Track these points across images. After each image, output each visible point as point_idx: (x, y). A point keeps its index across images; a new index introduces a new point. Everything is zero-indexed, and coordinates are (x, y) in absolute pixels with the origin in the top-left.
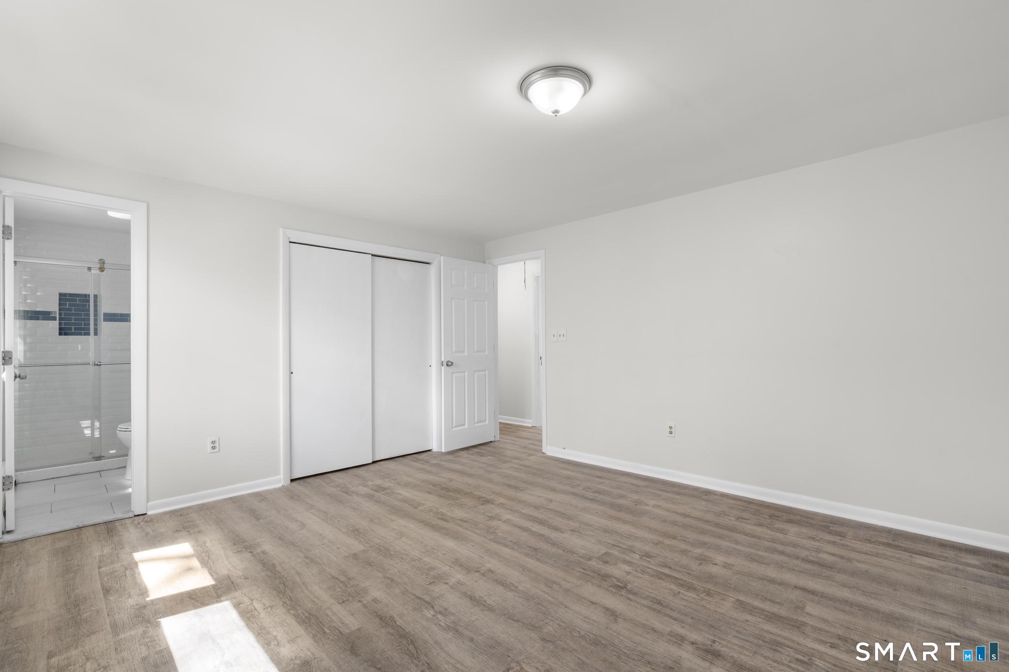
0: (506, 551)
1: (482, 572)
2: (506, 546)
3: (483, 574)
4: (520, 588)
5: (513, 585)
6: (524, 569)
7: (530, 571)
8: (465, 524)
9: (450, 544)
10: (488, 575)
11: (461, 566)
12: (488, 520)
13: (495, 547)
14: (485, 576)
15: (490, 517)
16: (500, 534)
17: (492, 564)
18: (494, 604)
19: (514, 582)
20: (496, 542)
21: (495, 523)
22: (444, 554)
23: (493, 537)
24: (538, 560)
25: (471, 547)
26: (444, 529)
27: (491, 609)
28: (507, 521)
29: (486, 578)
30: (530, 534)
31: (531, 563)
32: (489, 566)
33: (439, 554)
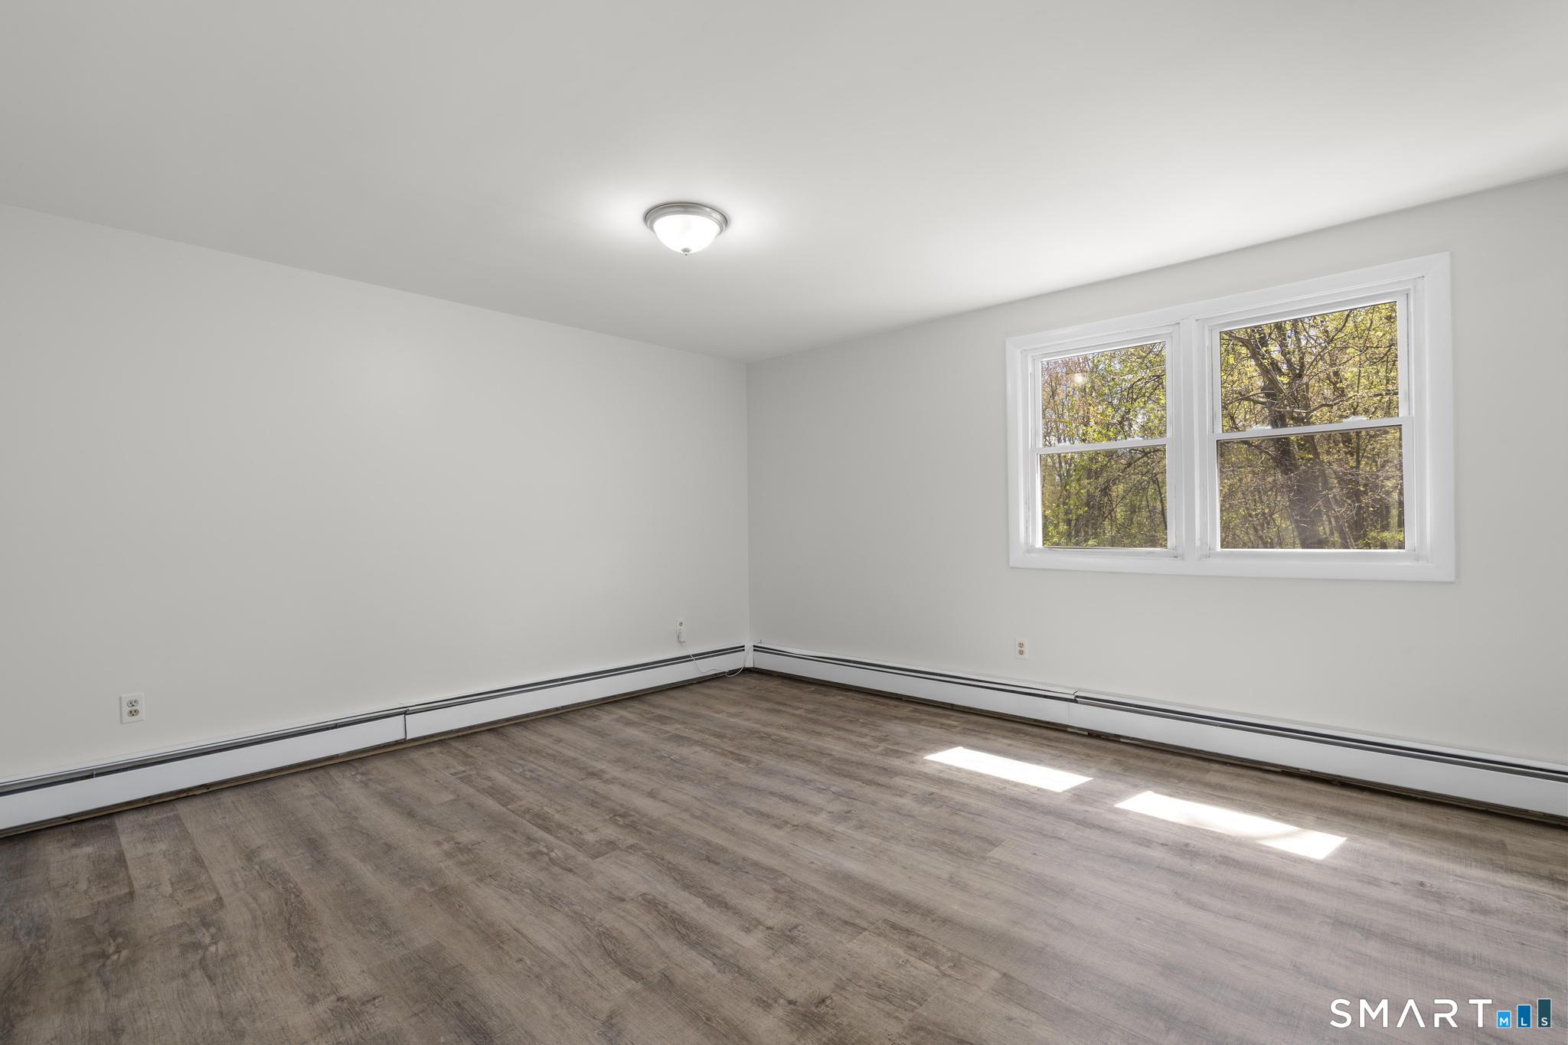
0: (756, 854)
1: (789, 825)
2: (756, 864)
3: (787, 823)
4: (741, 811)
5: (748, 813)
6: (732, 831)
7: (724, 829)
8: (844, 914)
9: (854, 866)
10: (780, 824)
11: (821, 833)
12: (796, 927)
13: (775, 862)
14: (784, 821)
15: (792, 940)
16: (766, 887)
17: (776, 836)
18: (771, 797)
19: (748, 816)
20: (773, 871)
21: (777, 918)
22: (852, 847)
23: (780, 882)
24: (708, 843)
25: (815, 862)
26: (883, 901)
27: (772, 794)
28: (751, 924)
29: (783, 819)
30: (710, 890)
31: (719, 839)
32: (780, 833)
33: (861, 849)
